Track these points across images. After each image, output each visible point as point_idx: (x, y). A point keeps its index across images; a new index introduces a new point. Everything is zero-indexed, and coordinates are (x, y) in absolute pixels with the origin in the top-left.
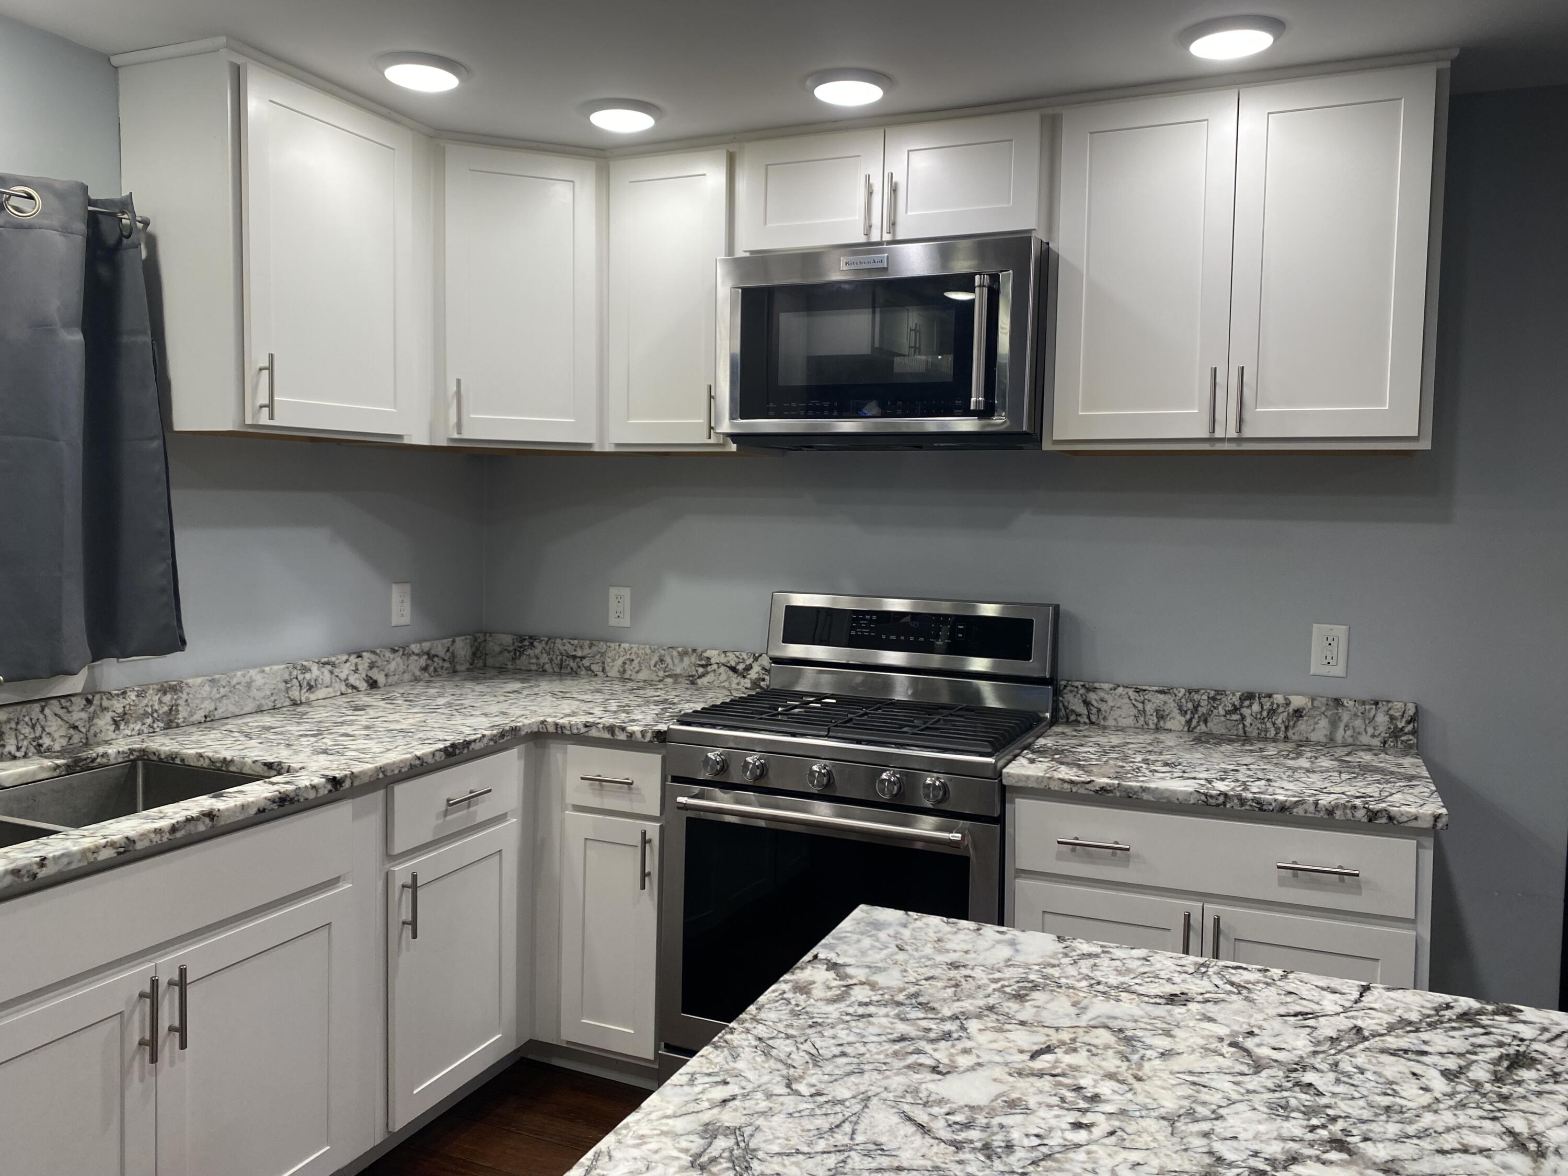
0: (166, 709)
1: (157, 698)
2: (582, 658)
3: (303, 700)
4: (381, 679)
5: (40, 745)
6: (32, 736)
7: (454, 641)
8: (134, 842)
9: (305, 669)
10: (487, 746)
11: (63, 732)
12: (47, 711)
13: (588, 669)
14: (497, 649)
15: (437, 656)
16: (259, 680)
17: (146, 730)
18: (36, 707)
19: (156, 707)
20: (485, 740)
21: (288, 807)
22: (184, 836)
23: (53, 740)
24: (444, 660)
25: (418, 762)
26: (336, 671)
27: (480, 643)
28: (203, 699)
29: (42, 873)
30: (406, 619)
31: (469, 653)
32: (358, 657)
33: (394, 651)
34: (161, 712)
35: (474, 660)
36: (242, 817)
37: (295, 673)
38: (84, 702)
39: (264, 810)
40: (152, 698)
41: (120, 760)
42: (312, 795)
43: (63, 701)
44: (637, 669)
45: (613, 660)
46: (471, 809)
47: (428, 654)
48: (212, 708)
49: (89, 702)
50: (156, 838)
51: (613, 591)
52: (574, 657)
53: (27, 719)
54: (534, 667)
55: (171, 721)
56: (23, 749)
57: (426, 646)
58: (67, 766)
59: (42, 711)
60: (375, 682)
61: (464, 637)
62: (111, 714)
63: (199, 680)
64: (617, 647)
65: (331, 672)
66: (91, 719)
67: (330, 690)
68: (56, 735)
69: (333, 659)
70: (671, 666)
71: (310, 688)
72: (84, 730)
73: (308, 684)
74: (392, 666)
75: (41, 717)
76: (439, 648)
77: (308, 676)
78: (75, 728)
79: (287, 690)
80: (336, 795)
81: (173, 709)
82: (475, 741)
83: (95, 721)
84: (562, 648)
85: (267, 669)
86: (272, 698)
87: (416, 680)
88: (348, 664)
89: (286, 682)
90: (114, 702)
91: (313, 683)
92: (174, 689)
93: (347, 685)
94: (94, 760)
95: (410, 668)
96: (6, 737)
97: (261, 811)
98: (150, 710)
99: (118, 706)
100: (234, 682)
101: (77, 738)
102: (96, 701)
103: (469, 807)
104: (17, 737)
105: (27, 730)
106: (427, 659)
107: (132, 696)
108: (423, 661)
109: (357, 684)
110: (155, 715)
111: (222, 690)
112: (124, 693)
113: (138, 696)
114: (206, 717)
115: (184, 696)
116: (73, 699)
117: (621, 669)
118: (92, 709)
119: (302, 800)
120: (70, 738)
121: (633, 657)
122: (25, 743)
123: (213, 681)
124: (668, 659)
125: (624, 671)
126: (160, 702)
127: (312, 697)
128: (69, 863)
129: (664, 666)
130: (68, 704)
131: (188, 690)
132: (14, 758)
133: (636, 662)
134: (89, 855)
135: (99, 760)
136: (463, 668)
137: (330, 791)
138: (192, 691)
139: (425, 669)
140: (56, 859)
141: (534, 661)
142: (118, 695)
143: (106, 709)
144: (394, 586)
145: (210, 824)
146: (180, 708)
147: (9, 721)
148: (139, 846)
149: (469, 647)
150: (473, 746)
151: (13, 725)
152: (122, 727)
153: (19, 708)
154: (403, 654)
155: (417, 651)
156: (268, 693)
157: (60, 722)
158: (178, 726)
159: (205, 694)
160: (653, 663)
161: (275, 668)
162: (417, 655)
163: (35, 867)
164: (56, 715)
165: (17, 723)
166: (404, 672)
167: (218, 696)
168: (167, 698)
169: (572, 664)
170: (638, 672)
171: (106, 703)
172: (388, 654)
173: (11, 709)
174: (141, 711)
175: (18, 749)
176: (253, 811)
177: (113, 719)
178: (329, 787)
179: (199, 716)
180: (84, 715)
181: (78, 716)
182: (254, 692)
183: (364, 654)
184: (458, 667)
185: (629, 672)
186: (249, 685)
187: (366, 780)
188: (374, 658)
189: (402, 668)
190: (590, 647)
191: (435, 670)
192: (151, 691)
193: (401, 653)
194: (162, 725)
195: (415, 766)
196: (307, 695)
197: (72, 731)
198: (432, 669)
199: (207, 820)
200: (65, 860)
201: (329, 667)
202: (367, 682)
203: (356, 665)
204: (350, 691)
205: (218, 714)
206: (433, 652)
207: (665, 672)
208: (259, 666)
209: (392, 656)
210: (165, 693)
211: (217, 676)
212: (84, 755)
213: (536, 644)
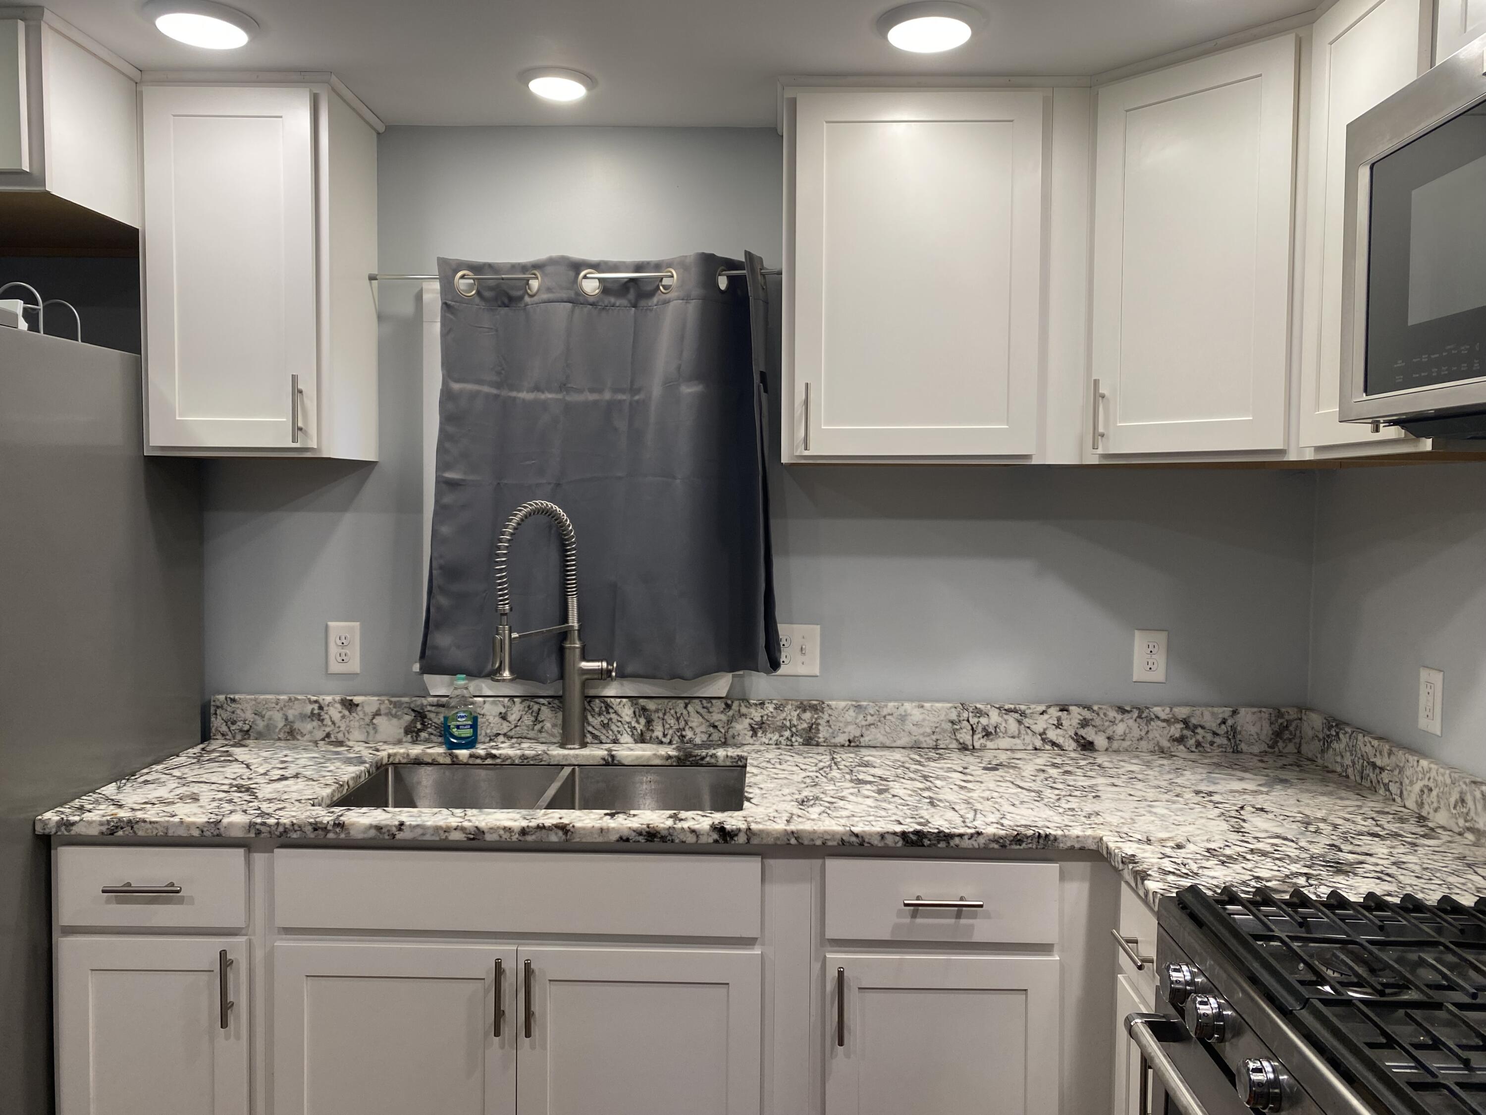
0: (805, 725)
1: (796, 713)
2: (1382, 769)
3: (977, 745)
4: (1100, 741)
5: (684, 736)
6: (677, 727)
7: (1235, 712)
8: (483, 832)
9: (979, 713)
10: (986, 848)
11: (703, 728)
12: (690, 708)
13: (1387, 787)
14: (1310, 733)
15: (1203, 727)
16: (916, 714)
17: (784, 742)
18: (681, 703)
19: (795, 722)
20: (981, 840)
21: (657, 844)
22: (535, 841)
23: (695, 734)
24: (1215, 734)
25: (854, 839)
26: (1027, 722)
27: (1289, 722)
28: (847, 723)
29: (400, 836)
30: (1159, 675)
31: (1267, 731)
32: (1061, 710)
33: (1122, 710)
34: (799, 727)
35: (1277, 742)
36: (600, 840)
37: (965, 715)
38: (724, 706)
39: (627, 840)
40: (791, 714)
41: (728, 763)
42: (691, 839)
43: (704, 701)
44: (1435, 805)
45: (1412, 783)
46: (963, 921)
47: (1185, 722)
48: (858, 734)
49: (728, 706)
50: (506, 836)
51: (1424, 675)
52: (1374, 765)
53: (672, 712)
54: (1339, 769)
55: (811, 738)
56: (669, 737)
57: (1182, 712)
58: (678, 758)
59: (686, 707)
60: (1091, 743)
61: (1255, 710)
62: (748, 721)
63: (842, 704)
64: (1415, 763)
65: (1020, 722)
66: (729, 722)
67: (1017, 741)
68: (698, 730)
69: (1023, 707)
70: (1472, 814)
71: (987, 734)
72: (723, 731)
73: (984, 729)
74: (1120, 729)
75: (685, 712)
76: (1208, 718)
77: (984, 721)
78: (715, 727)
79: (954, 732)
80: (722, 846)
81: (813, 728)
82: (961, 836)
83: (734, 724)
84: (1363, 749)
85: (927, 705)
86: (934, 737)
87: (1162, 752)
88: (1046, 716)
89: (953, 722)
90: (752, 710)
91: (991, 730)
92: (814, 709)
93: (1043, 740)
94: (703, 758)
95: (1151, 735)
96: (654, 723)
97: (621, 839)
98: (788, 724)
99: (756, 715)
100: (885, 712)
101: (716, 736)
102: (735, 706)
103: (958, 916)
104: (664, 726)
105: (672, 722)
106: (1182, 729)
107: (770, 708)
108: (1176, 730)
109: (1060, 741)
110: (794, 729)
111: (869, 718)
112: (762, 704)
113: (775, 709)
114: (850, 741)
115: (826, 717)
116: (714, 701)
117: (1419, 800)
118: (731, 713)
119: (677, 841)
120: (710, 735)
121: (1431, 785)
122: (671, 732)
123: (859, 707)
124: (1469, 798)
125: (1422, 803)
126: (799, 718)
127: (990, 744)
128: (423, 834)
129: (1465, 810)
130: (709, 705)
131: (830, 712)
132: (661, 743)
133: (1434, 793)
134: (441, 832)
135: (708, 759)
136: (1256, 749)
137: (716, 841)
138: (835, 713)
139: (1181, 740)
140: (413, 828)
141: (1339, 759)
142: (756, 705)
143: (744, 715)
144: (1137, 633)
145: (564, 837)
146: (820, 727)
147: (657, 711)
148: (488, 837)
149: (1266, 724)
150: (957, 840)
151: (661, 715)
152: (759, 734)
153: (666, 701)
154: (1140, 717)
155: (1163, 716)
156: (929, 730)
157: (701, 719)
158: (818, 745)
159: (849, 719)
160: (1452, 800)
161: (938, 705)
162: (1164, 721)
163: (394, 829)
164: (698, 713)
165: (665, 714)
166: (1141, 739)
167: (864, 723)
168: (807, 716)
169: (1372, 776)
170: (1436, 810)
171: (744, 710)
172: (1112, 714)
173: (660, 701)
174: (779, 724)
175: (665, 735)
176: (614, 837)
177: (750, 725)
178: (715, 836)
179: (842, 739)
180: (723, 717)
181: (718, 717)
182: (909, 726)
183: (1071, 708)
184: (1243, 747)
185: (1426, 807)
186: (903, 718)
187: (771, 841)
188: (1087, 714)
189: (1136, 733)
190: (1389, 755)
191: (1198, 744)
192: (790, 707)
193: (1135, 714)
194: (801, 740)
195: (851, 844)
196: (982, 741)
197: (711, 729)
198: (1192, 742)
199: (560, 833)
200: (420, 831)
201: (1017, 716)
202: (1077, 741)
203: (1059, 719)
204: (1048, 747)
205: (864, 741)
206: (1194, 721)
207: (1466, 821)
208: (920, 701)
209: (1119, 717)
210: (804, 711)
211: (864, 703)
212: (698, 752)
213: (1341, 736)
